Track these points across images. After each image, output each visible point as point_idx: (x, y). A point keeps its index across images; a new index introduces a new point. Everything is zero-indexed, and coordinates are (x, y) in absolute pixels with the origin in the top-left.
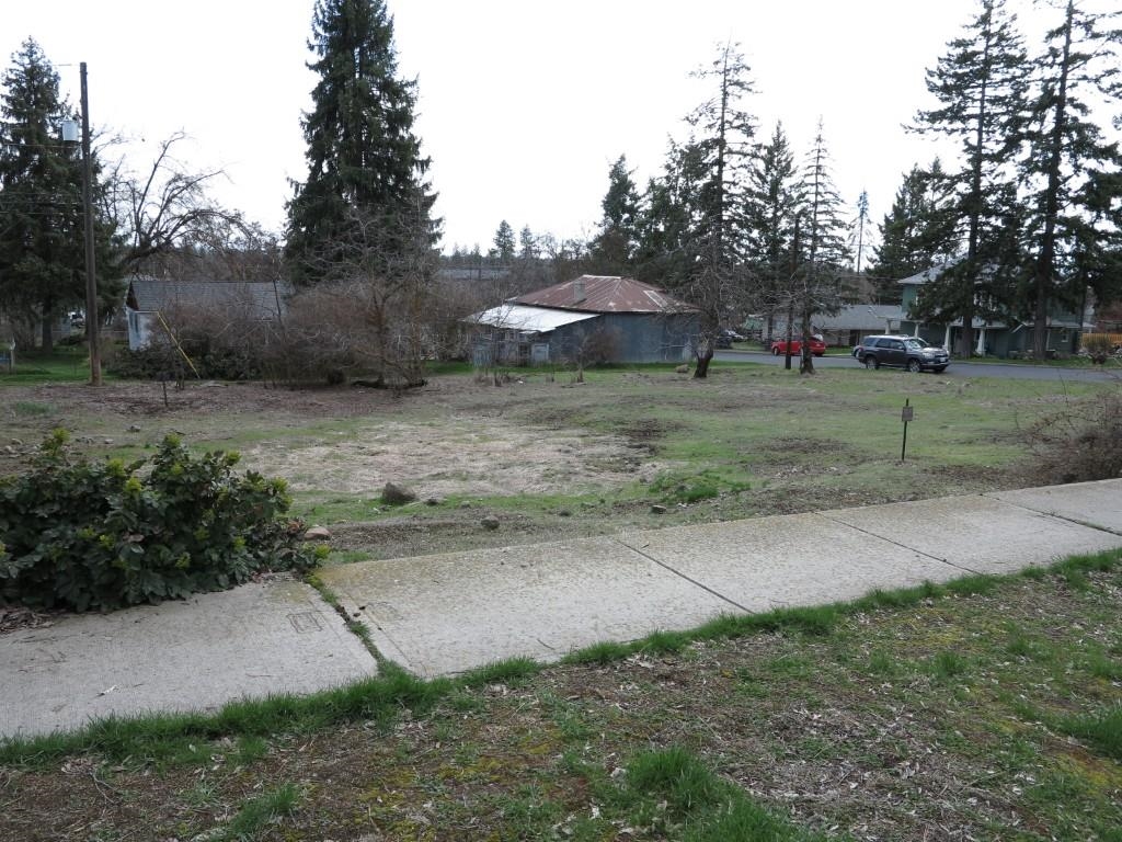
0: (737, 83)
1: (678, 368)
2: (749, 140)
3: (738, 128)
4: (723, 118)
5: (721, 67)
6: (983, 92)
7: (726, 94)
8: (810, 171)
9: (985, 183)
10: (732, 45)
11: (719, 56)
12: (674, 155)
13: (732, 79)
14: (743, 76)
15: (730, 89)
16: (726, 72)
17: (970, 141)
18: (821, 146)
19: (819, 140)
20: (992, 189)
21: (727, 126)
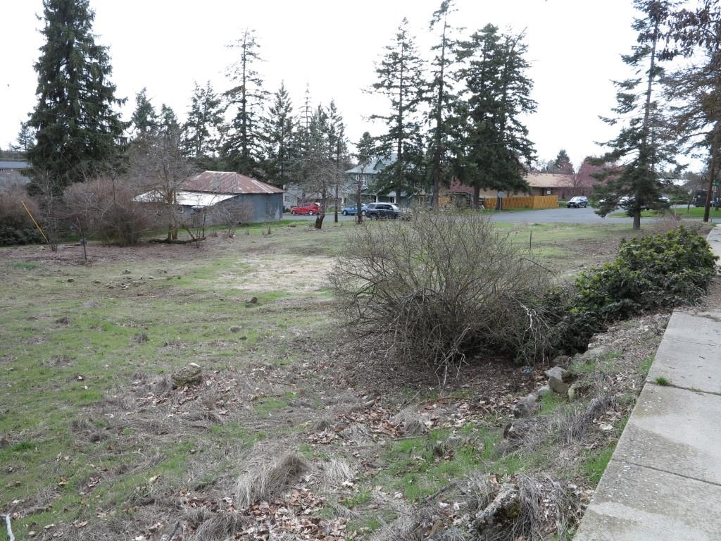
0: (250, 54)
1: (290, 224)
2: (259, 88)
3: (253, 80)
4: (244, 74)
5: (242, 43)
6: (401, 75)
7: (244, 59)
8: (302, 109)
9: (404, 122)
10: (249, 31)
11: (241, 36)
12: (197, 92)
13: (248, 51)
14: (254, 49)
15: (248, 57)
16: (244, 46)
17: (395, 100)
18: (308, 95)
19: (307, 91)
20: (410, 125)
21: (247, 79)
